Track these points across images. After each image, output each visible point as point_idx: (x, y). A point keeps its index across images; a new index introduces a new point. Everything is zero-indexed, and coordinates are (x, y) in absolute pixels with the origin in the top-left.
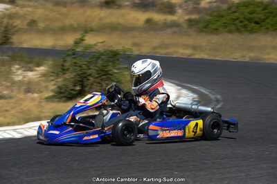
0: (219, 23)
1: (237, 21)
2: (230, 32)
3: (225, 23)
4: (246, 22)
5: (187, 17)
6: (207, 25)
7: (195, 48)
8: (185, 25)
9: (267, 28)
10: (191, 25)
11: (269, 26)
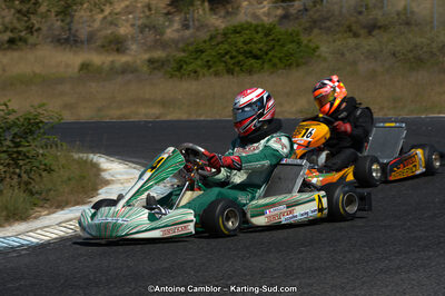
0: (199, 62)
1: (227, 57)
2: (216, 74)
3: (208, 61)
4: (241, 58)
5: (146, 56)
6: (181, 67)
7: (164, 104)
8: (145, 69)
9: (275, 65)
10: (154, 69)
11: (276, 60)
